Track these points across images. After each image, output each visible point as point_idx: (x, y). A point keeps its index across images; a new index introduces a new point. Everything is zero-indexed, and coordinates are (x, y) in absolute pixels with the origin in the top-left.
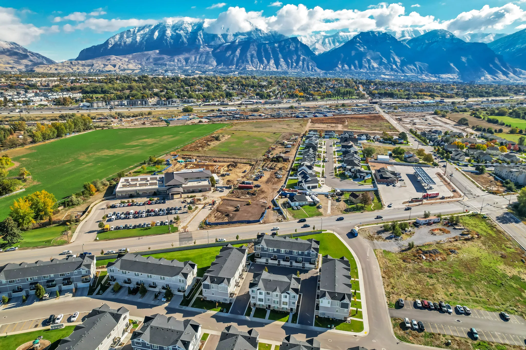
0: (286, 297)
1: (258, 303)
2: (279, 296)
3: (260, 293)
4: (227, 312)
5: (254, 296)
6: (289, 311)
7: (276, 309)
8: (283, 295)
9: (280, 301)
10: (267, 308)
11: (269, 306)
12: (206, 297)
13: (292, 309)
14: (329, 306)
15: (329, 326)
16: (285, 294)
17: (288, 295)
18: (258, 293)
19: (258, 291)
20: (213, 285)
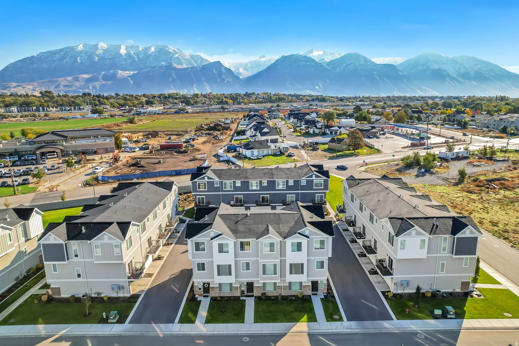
0: (299, 247)
1: (217, 280)
2: (277, 247)
3: (221, 249)
4: (121, 321)
5: (201, 261)
6: (309, 292)
7: (270, 291)
8: (289, 242)
9: (283, 263)
10: (242, 292)
11: (250, 286)
12: (58, 290)
13: (315, 285)
14: (423, 254)
15: (438, 312)
16: (296, 239)
17: (304, 241)
18: (216, 248)
19: (216, 243)
20: (75, 245)
